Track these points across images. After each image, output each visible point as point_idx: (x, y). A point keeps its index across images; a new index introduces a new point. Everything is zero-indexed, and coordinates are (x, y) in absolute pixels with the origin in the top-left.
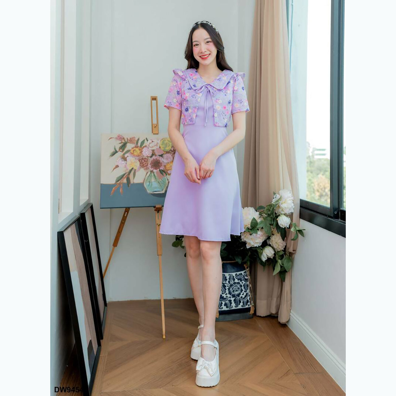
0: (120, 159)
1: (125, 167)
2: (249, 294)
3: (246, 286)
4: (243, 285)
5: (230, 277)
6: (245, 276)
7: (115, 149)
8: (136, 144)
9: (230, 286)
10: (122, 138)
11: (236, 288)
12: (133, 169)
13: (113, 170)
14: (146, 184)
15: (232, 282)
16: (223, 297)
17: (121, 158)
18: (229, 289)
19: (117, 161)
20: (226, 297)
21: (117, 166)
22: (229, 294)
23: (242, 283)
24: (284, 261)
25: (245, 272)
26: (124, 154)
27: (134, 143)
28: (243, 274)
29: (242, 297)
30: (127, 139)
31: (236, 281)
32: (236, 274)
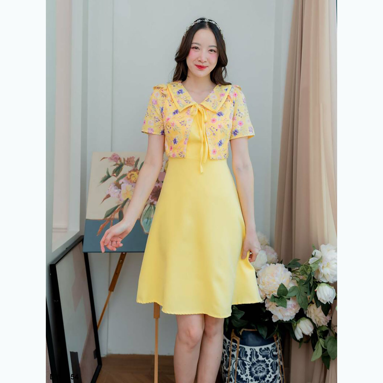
0: (113, 186)
1: (119, 197)
2: (280, 375)
3: (274, 366)
4: (270, 364)
5: (251, 352)
6: (273, 350)
7: (108, 173)
8: (134, 166)
9: (251, 365)
10: (118, 157)
11: (260, 368)
12: (128, 200)
13: (103, 200)
14: (143, 220)
15: (254, 360)
16: (242, 379)
17: (115, 185)
18: (250, 369)
19: (110, 189)
20: (246, 379)
21: (108, 196)
22: (250, 375)
23: (269, 361)
24: (328, 342)
25: (274, 345)
26: (119, 179)
27: (133, 165)
28: (271, 348)
29: (268, 381)
30: (124, 159)
31: (261, 358)
32: (261, 349)
